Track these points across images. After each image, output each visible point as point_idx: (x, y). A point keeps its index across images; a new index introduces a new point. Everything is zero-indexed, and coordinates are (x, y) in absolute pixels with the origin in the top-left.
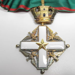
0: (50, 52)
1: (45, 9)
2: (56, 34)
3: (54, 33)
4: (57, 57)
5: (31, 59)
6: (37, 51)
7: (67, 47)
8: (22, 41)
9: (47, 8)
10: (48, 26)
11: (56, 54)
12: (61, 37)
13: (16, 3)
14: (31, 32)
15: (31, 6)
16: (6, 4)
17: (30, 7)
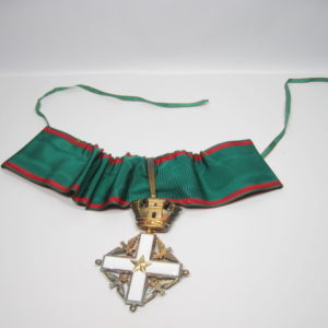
0: (152, 278)
4: (163, 287)
6: (130, 273)
7: (183, 273)
8: (108, 255)
9: (161, 202)
10: (160, 236)
11: (163, 282)
12: (178, 258)
13: (102, 192)
14: (126, 243)
15: (132, 198)
16: (83, 196)
17: (130, 200)
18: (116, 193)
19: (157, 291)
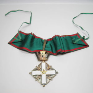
2: (51, 66)
3: (50, 66)
5: (38, 80)
6: (41, 75)
14: (38, 66)
19: (50, 79)
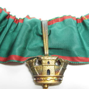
1: (50, 62)
18: (17, 51)
